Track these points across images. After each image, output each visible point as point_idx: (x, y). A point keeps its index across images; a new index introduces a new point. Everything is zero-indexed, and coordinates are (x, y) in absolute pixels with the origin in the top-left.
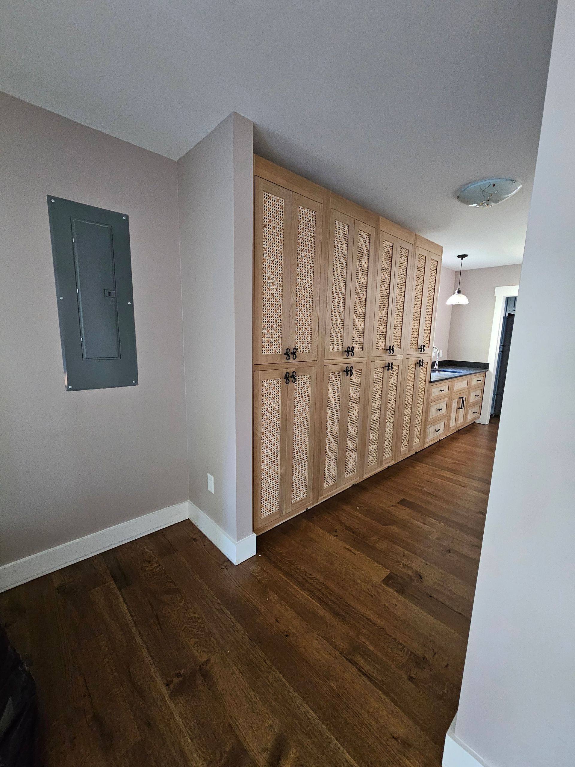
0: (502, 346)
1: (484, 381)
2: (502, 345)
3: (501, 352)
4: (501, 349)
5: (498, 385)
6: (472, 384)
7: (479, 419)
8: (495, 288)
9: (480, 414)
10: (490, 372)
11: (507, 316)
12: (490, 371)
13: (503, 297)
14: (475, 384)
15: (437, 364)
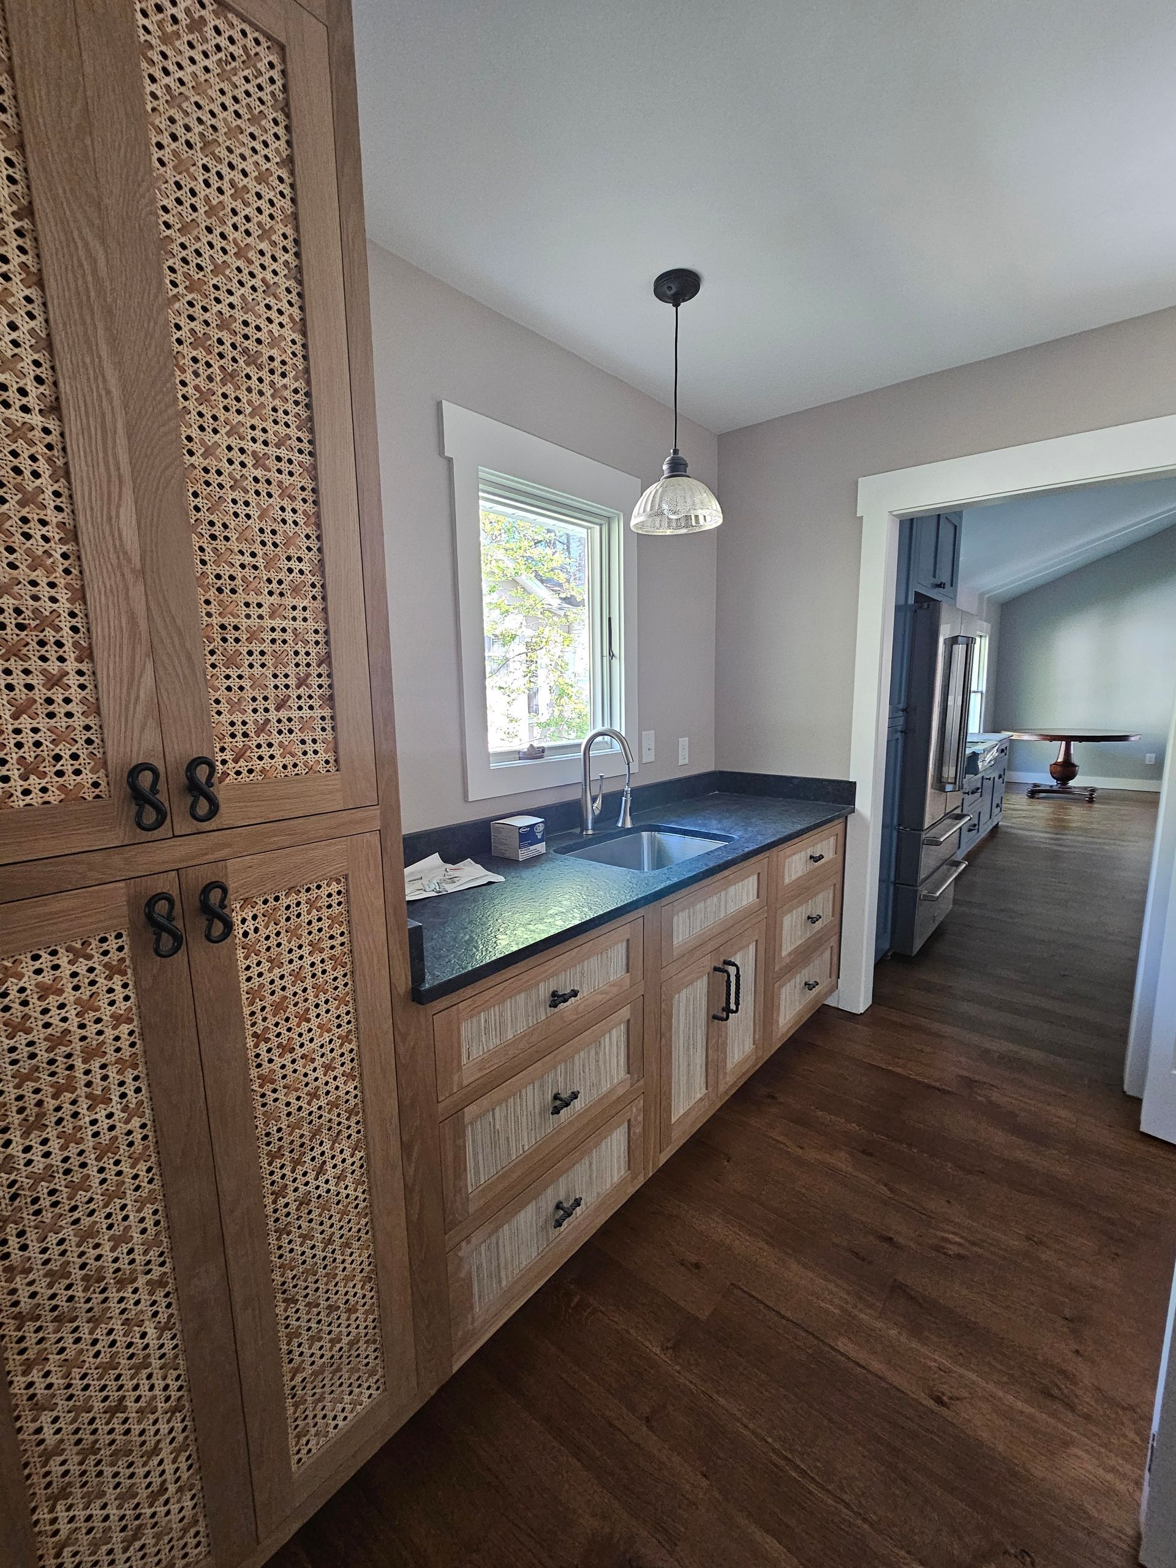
0: (903, 710)
1: (840, 851)
2: (901, 706)
3: (899, 735)
4: (901, 721)
5: (897, 854)
6: (787, 881)
7: (835, 994)
8: (857, 483)
9: (834, 977)
10: (862, 818)
11: (911, 601)
12: (860, 815)
13: (887, 515)
14: (800, 874)
15: (626, 802)
